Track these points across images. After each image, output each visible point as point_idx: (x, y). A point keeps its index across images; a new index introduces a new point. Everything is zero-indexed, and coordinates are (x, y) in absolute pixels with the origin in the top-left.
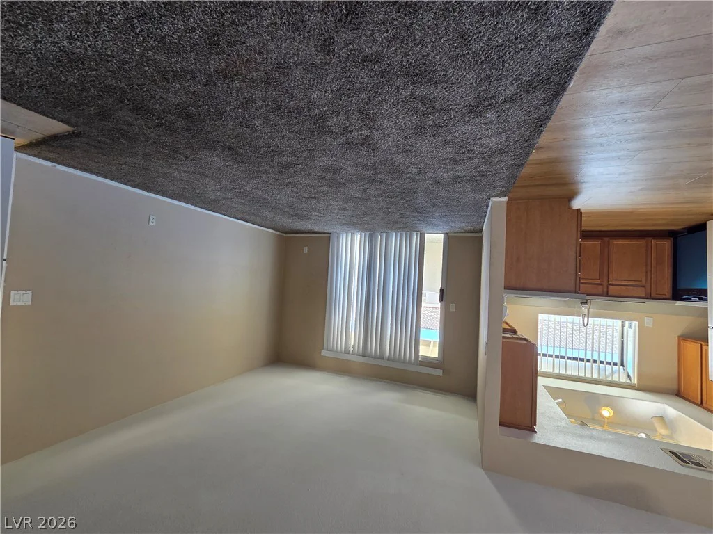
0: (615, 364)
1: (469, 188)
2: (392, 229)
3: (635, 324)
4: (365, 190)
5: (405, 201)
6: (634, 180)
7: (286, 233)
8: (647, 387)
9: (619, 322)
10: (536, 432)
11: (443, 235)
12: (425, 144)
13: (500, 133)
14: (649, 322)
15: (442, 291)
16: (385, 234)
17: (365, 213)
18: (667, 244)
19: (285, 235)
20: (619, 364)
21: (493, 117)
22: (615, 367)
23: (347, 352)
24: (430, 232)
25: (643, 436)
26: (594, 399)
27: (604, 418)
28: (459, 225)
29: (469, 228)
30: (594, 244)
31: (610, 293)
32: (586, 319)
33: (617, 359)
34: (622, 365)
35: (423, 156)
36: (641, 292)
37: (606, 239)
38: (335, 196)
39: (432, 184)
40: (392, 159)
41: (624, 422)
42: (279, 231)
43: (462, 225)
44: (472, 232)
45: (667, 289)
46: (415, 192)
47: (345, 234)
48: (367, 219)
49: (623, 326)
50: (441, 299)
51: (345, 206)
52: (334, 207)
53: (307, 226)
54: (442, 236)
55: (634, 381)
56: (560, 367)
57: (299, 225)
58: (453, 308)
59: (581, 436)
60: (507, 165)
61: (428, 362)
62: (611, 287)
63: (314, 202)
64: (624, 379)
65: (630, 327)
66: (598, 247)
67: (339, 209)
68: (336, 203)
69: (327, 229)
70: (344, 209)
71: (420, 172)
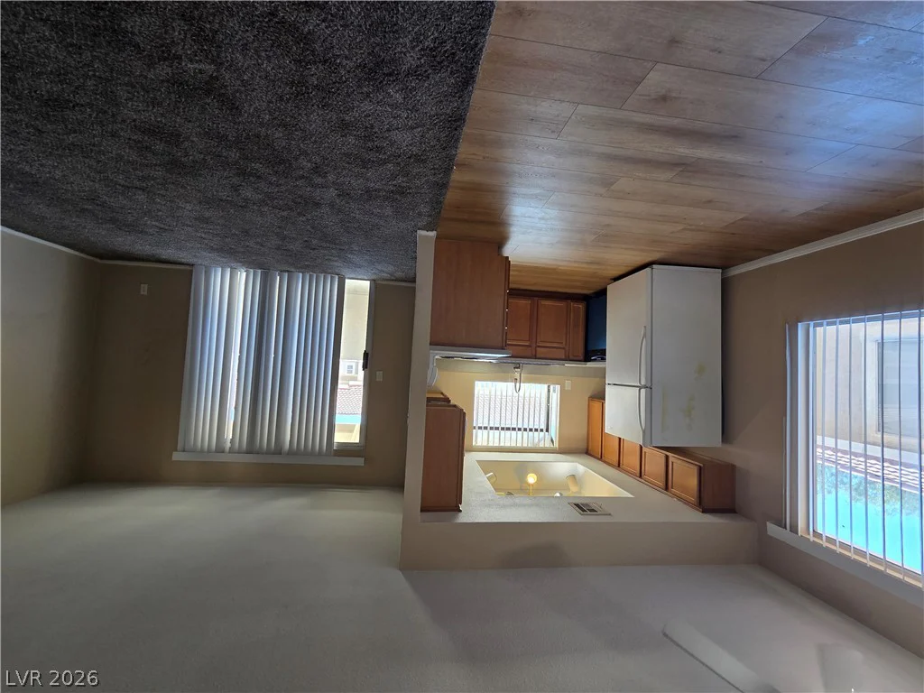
0: (542, 430)
1: (388, 211)
2: (296, 268)
3: (558, 387)
4: (235, 188)
5: (304, 219)
6: (552, 229)
7: (101, 257)
8: (566, 450)
9: (546, 386)
10: (461, 511)
11: (368, 282)
12: (315, 120)
13: (412, 128)
14: (568, 385)
15: (366, 355)
16: (286, 275)
17: (246, 232)
18: (581, 306)
19: (98, 261)
20: (544, 430)
21: (399, 97)
22: (541, 433)
23: (220, 450)
24: (351, 276)
25: (558, 495)
26: (522, 468)
27: (529, 485)
28: (386, 269)
29: (399, 274)
30: (524, 303)
31: (538, 356)
32: (518, 385)
33: (543, 427)
34: (547, 430)
35: (315, 141)
36: (561, 354)
37: (536, 299)
38: (181, 191)
39: (339, 195)
40: (267, 135)
41: (545, 486)
42: (82, 251)
43: (391, 268)
44: (405, 281)
45: (580, 352)
46: (317, 205)
47: (220, 269)
48: (251, 243)
49: (549, 391)
50: (365, 367)
51: (207, 214)
52: (187, 213)
53: (142, 246)
54: (366, 284)
55: (556, 445)
56: (495, 439)
57: (123, 242)
58: (379, 376)
59: (504, 506)
60: (427, 182)
61: (346, 450)
62: (538, 349)
63: (141, 197)
64: (548, 444)
65: (554, 391)
66: (529, 307)
67: (196, 219)
68: (189, 207)
69: (184, 256)
70: (207, 221)
71: (316, 170)
